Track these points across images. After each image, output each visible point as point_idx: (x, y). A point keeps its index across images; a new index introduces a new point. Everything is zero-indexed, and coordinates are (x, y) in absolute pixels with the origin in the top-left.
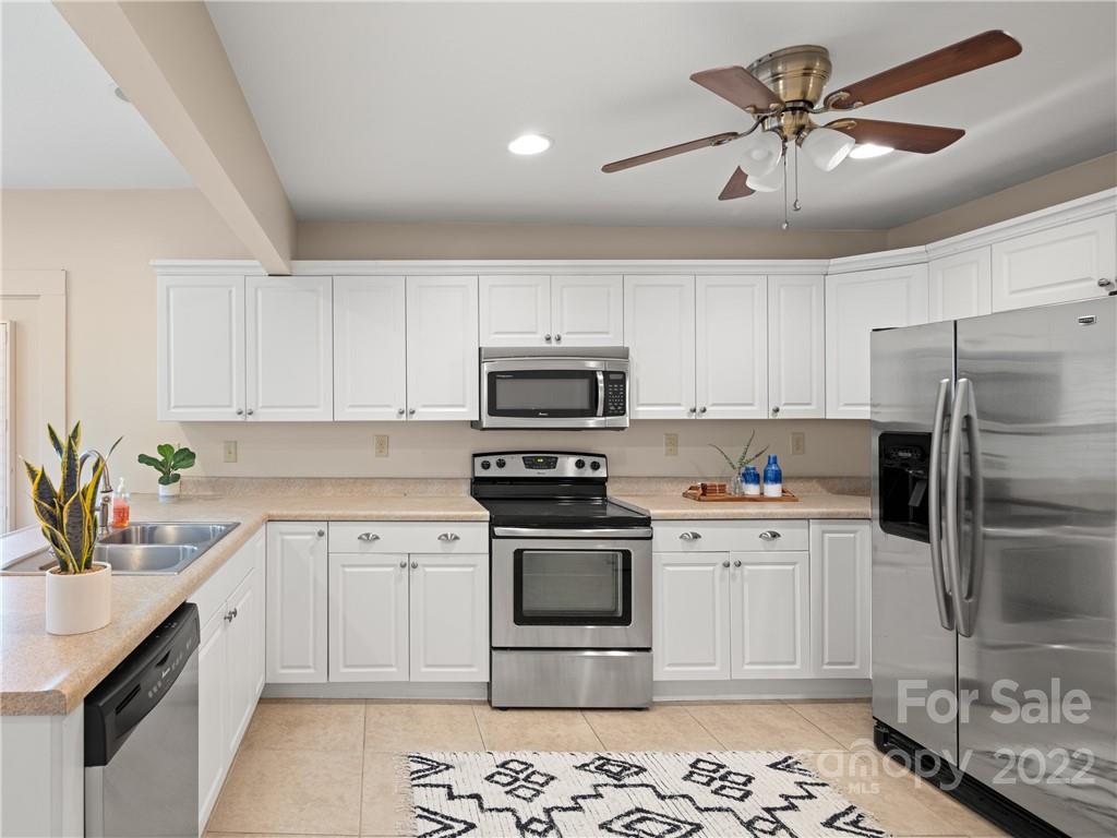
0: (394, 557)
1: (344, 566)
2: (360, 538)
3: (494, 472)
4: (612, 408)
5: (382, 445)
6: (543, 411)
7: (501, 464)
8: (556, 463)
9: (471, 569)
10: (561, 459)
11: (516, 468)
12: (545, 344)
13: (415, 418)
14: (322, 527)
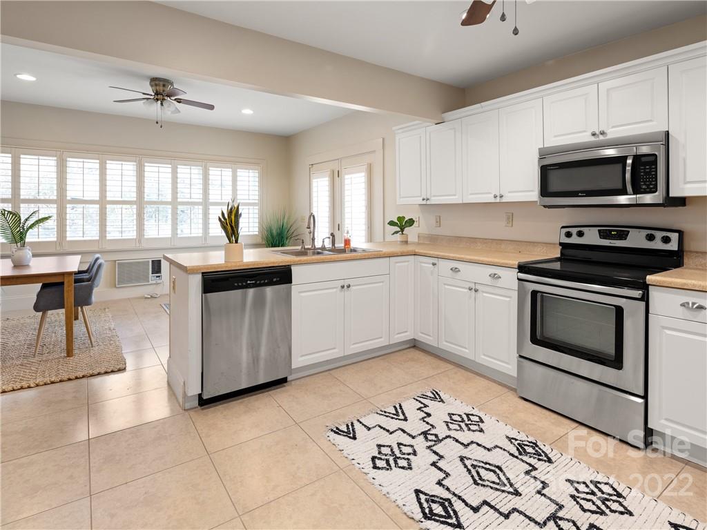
0: (467, 283)
1: (445, 284)
2: (451, 269)
3: (575, 240)
4: (644, 187)
5: (510, 219)
6: (582, 192)
7: (580, 234)
8: (627, 235)
9: (508, 299)
10: (632, 232)
11: (592, 238)
12: (593, 139)
13: (504, 200)
14: (435, 260)
